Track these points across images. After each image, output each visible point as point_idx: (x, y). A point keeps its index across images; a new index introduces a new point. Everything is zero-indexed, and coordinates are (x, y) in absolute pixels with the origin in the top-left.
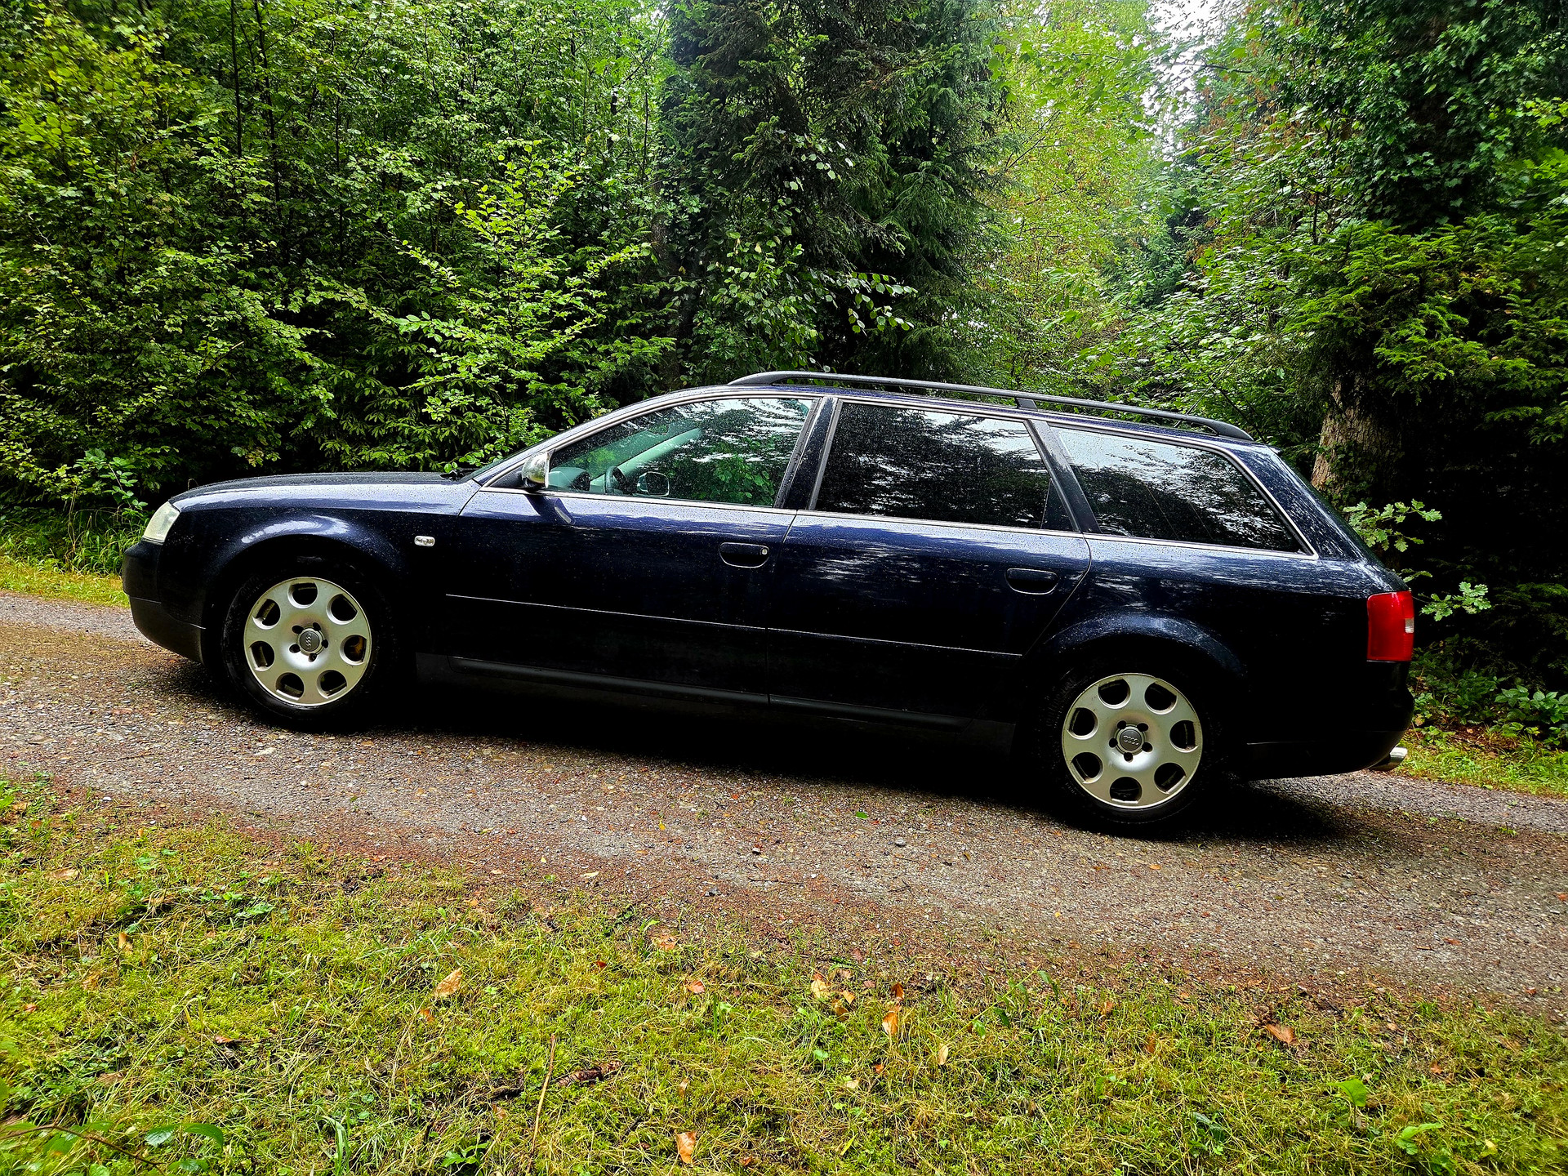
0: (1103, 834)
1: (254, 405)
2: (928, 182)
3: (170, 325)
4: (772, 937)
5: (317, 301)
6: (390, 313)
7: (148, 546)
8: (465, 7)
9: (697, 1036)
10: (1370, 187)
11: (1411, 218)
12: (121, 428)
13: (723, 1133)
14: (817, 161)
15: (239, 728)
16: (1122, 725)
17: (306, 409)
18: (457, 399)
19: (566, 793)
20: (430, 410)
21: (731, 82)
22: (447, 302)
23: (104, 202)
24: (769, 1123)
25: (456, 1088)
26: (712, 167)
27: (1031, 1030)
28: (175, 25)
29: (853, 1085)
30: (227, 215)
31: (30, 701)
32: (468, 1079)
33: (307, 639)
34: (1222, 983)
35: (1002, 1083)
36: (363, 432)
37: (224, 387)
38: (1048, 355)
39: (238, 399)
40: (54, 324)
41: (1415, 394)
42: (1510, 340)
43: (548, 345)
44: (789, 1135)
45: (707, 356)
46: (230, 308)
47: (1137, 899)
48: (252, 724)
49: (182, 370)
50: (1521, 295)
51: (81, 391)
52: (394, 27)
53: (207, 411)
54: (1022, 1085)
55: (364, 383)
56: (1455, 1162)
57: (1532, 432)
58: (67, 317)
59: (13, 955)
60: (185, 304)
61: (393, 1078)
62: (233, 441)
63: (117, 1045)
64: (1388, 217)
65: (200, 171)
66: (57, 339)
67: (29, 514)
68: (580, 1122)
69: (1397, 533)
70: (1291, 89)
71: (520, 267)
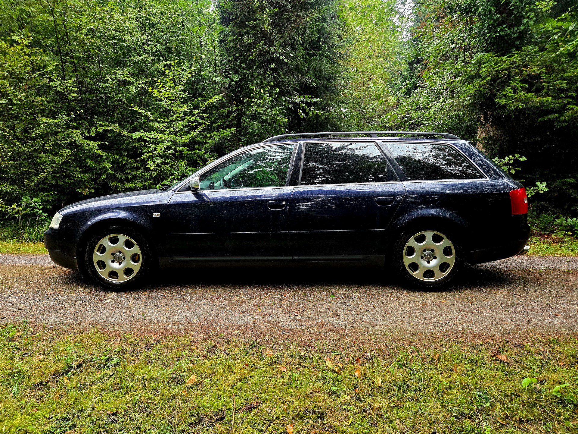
0: (423, 291)
1: (83, 172)
2: (321, 59)
3: (47, 147)
4: (308, 346)
5: (101, 131)
6: (129, 132)
7: (52, 230)
8: (141, 14)
9: (286, 387)
10: (485, 41)
11: (501, 50)
12: (34, 187)
13: (303, 423)
14: (280, 56)
15: (96, 294)
16: (425, 251)
17: (102, 171)
18: (158, 160)
19: (222, 302)
20: (149, 166)
21: (244, 30)
22: (149, 125)
23: (17, 104)
24: (319, 416)
25: (200, 419)
26: (241, 63)
27: (410, 369)
28: (34, 34)
29: (348, 398)
30: (62, 103)
31: (16, 294)
32: (205, 415)
33: (117, 257)
34: (477, 341)
35: (403, 390)
36: (124, 177)
37: (70, 167)
38: (371, 118)
39: (76, 171)
40: (4, 151)
41: (512, 115)
42: (544, 91)
43: (189, 137)
44: (327, 420)
45: (248, 133)
46: (69, 137)
47: (440, 314)
48: (100, 291)
49: (54, 162)
50: (546, 74)
51: (17, 175)
52: (116, 25)
53: (65, 177)
54: (410, 390)
55: (122, 159)
56: (575, 397)
57: (556, 123)
58: (8, 148)
59: (25, 391)
60: (52, 138)
61: (176, 419)
62: (77, 187)
63: (70, 420)
64: (493, 51)
65: (50, 88)
66: (6, 157)
67: (4, 224)
68: (249, 426)
69: (511, 167)
70: (451, 8)
71: (176, 109)
